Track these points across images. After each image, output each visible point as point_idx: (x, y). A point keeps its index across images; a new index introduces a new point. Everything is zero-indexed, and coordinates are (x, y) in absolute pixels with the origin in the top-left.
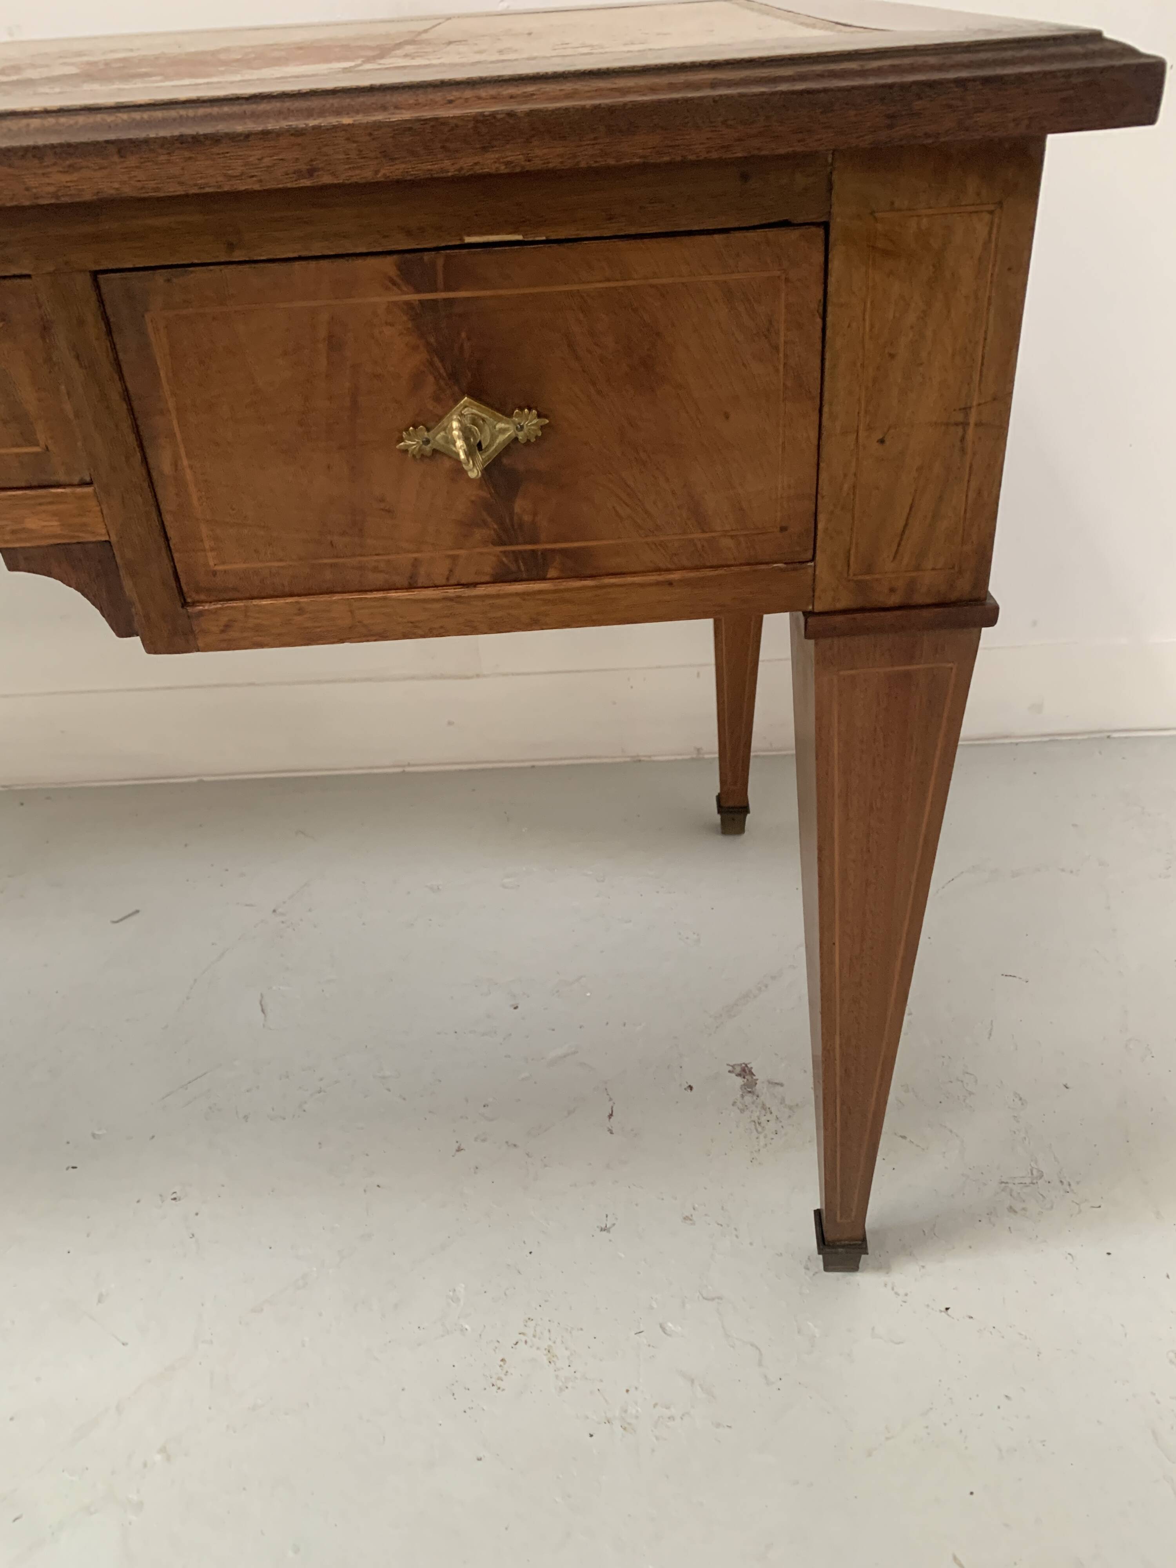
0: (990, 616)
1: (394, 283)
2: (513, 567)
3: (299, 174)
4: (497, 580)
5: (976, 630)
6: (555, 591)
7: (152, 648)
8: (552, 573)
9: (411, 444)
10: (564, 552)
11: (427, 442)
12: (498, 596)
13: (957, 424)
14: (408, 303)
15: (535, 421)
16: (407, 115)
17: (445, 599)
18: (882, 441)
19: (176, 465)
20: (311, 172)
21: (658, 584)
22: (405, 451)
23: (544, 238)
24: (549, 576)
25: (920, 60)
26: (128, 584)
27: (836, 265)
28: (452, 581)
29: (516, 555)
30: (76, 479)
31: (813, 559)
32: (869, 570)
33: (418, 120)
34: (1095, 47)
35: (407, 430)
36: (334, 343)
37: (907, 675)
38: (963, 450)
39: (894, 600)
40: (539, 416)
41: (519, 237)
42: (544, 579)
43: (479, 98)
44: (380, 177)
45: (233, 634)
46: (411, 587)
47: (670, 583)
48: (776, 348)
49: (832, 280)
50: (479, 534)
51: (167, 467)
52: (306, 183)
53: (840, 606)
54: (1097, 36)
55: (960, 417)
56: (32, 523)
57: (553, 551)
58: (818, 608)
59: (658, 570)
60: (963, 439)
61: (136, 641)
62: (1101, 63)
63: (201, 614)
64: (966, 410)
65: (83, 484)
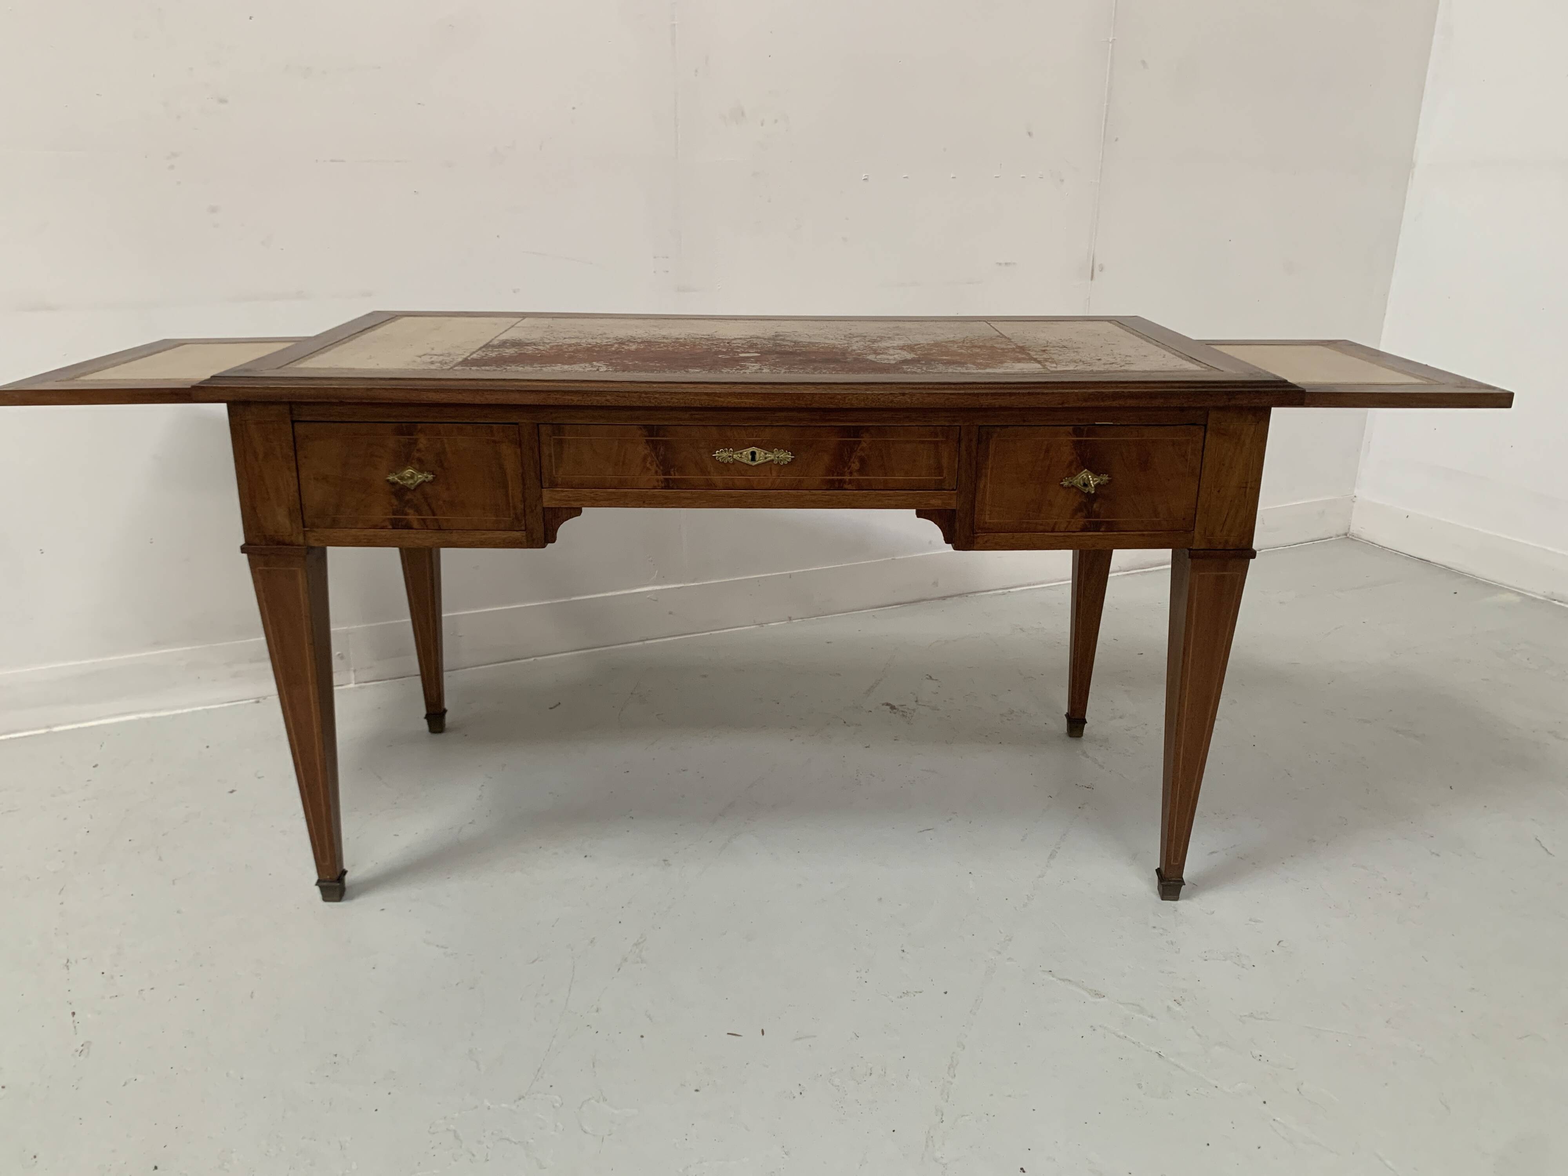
0: (1253, 555)
1: (1070, 434)
2: (1089, 526)
3: (1059, 404)
4: (1082, 530)
5: (1247, 560)
6: (1103, 535)
7: (956, 548)
8: (1103, 529)
9: (1066, 483)
10: (1108, 522)
11: (1070, 483)
12: (1082, 536)
13: (1243, 487)
14: (1073, 441)
15: (1107, 478)
16: (1093, 391)
17: (1064, 536)
18: (1219, 491)
19: (985, 487)
20: (1063, 403)
21: (1140, 535)
22: (1062, 485)
23: (1119, 424)
24: (1101, 530)
25: (1237, 384)
26: (957, 525)
27: (1208, 435)
28: (1066, 530)
29: (1090, 522)
30: (951, 488)
31: (1193, 530)
32: (1212, 535)
33: (1096, 392)
34: (1285, 384)
35: (1064, 478)
36: (1047, 451)
37: (1224, 576)
38: (1245, 496)
39: (1220, 547)
40: (1108, 477)
41: (1112, 423)
42: (1099, 531)
43: (1112, 387)
44: (1082, 406)
45: (987, 544)
46: (1053, 531)
47: (1143, 535)
48: (1187, 460)
49: (1206, 441)
50: (1079, 514)
51: (982, 486)
52: (1060, 406)
53: (1202, 547)
54: (1286, 381)
55: (1244, 485)
56: (933, 502)
57: (1104, 521)
58: (1194, 548)
59: (1140, 531)
60: (1245, 492)
61: (950, 545)
62: (1288, 389)
63: (978, 537)
64: (1247, 483)
65: (953, 490)
